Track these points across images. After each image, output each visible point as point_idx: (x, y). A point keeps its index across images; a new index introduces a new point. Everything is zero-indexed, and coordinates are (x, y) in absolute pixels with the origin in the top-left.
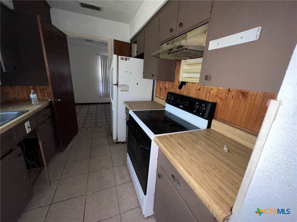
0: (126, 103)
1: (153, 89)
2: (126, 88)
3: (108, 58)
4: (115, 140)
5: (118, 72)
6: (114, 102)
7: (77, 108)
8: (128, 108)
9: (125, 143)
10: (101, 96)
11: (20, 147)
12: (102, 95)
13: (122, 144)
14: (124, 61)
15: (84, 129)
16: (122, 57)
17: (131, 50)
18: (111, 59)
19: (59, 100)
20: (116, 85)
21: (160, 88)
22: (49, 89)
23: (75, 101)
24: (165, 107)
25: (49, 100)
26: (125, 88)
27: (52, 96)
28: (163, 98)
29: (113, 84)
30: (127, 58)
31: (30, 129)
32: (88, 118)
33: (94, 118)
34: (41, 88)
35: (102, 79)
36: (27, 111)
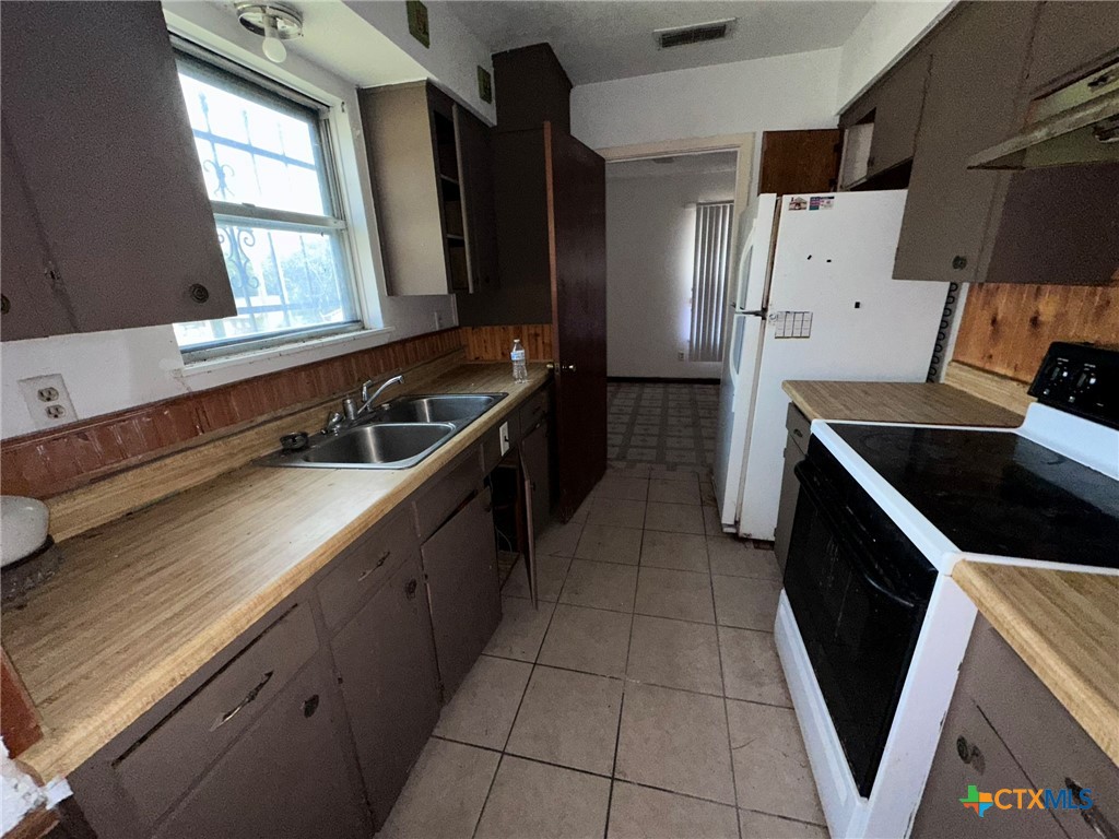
0: (796, 385)
1: (945, 324)
2: (799, 326)
3: (731, 207)
4: (730, 526)
5: (773, 263)
6: (740, 381)
7: (611, 393)
8: (806, 408)
9: (768, 547)
10: (682, 354)
11: (489, 487)
12: (686, 352)
13: (756, 548)
14: (807, 213)
16: (796, 196)
17: (840, 158)
18: (743, 213)
19: (571, 367)
20: (756, 314)
21: (994, 321)
22: (551, 333)
23: (608, 370)
24: (1019, 420)
25: (548, 366)
26: (798, 324)
27: (556, 355)
28: (1010, 373)
29: (747, 310)
30: (819, 198)
31: (507, 443)
32: (637, 429)
33: (655, 430)
34: (532, 332)
35: (694, 290)
36: (506, 395)
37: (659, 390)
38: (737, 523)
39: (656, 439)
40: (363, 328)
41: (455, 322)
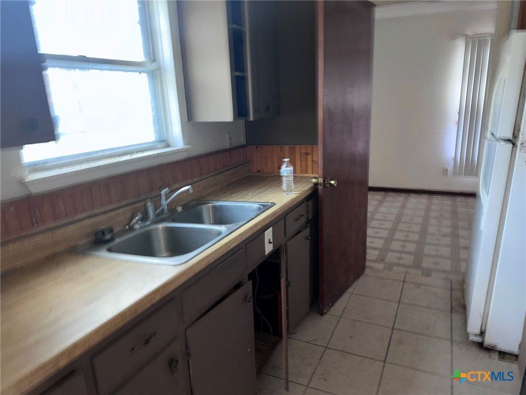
4: (475, 335)
7: (373, 200)
10: (447, 170)
11: (251, 281)
12: (450, 168)
13: (501, 358)
15: (380, 266)
19: (333, 182)
20: (508, 141)
22: (318, 153)
23: (370, 182)
25: (314, 180)
27: (321, 172)
31: (271, 245)
32: (398, 235)
33: (415, 237)
34: (303, 151)
35: (459, 113)
36: (273, 204)
37: (423, 200)
38: (482, 333)
39: (415, 245)
40: (168, 146)
41: (242, 141)
